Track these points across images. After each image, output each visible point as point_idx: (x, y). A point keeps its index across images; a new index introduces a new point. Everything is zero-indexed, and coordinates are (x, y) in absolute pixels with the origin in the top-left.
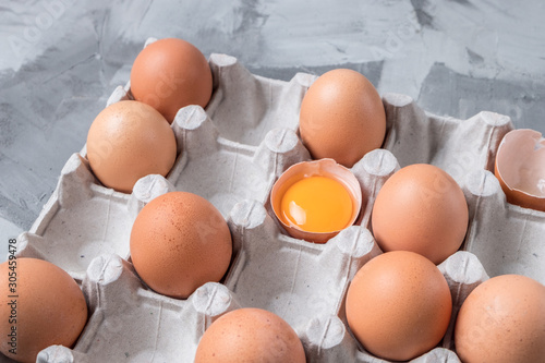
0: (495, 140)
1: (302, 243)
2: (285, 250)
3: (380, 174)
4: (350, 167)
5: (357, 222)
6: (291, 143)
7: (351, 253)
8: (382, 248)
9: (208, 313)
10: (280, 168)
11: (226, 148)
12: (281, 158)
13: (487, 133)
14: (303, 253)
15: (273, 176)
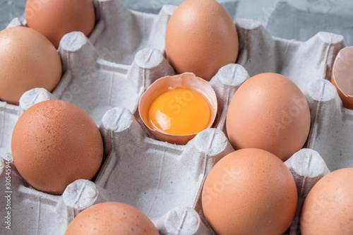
0: (331, 57)
1: (165, 144)
2: (151, 151)
3: (233, 84)
4: (208, 79)
5: (214, 125)
6: (157, 60)
7: (206, 152)
8: (234, 146)
9: (76, 207)
10: (148, 81)
11: (105, 67)
12: (148, 72)
13: (324, 50)
14: (167, 154)
15: (142, 88)
